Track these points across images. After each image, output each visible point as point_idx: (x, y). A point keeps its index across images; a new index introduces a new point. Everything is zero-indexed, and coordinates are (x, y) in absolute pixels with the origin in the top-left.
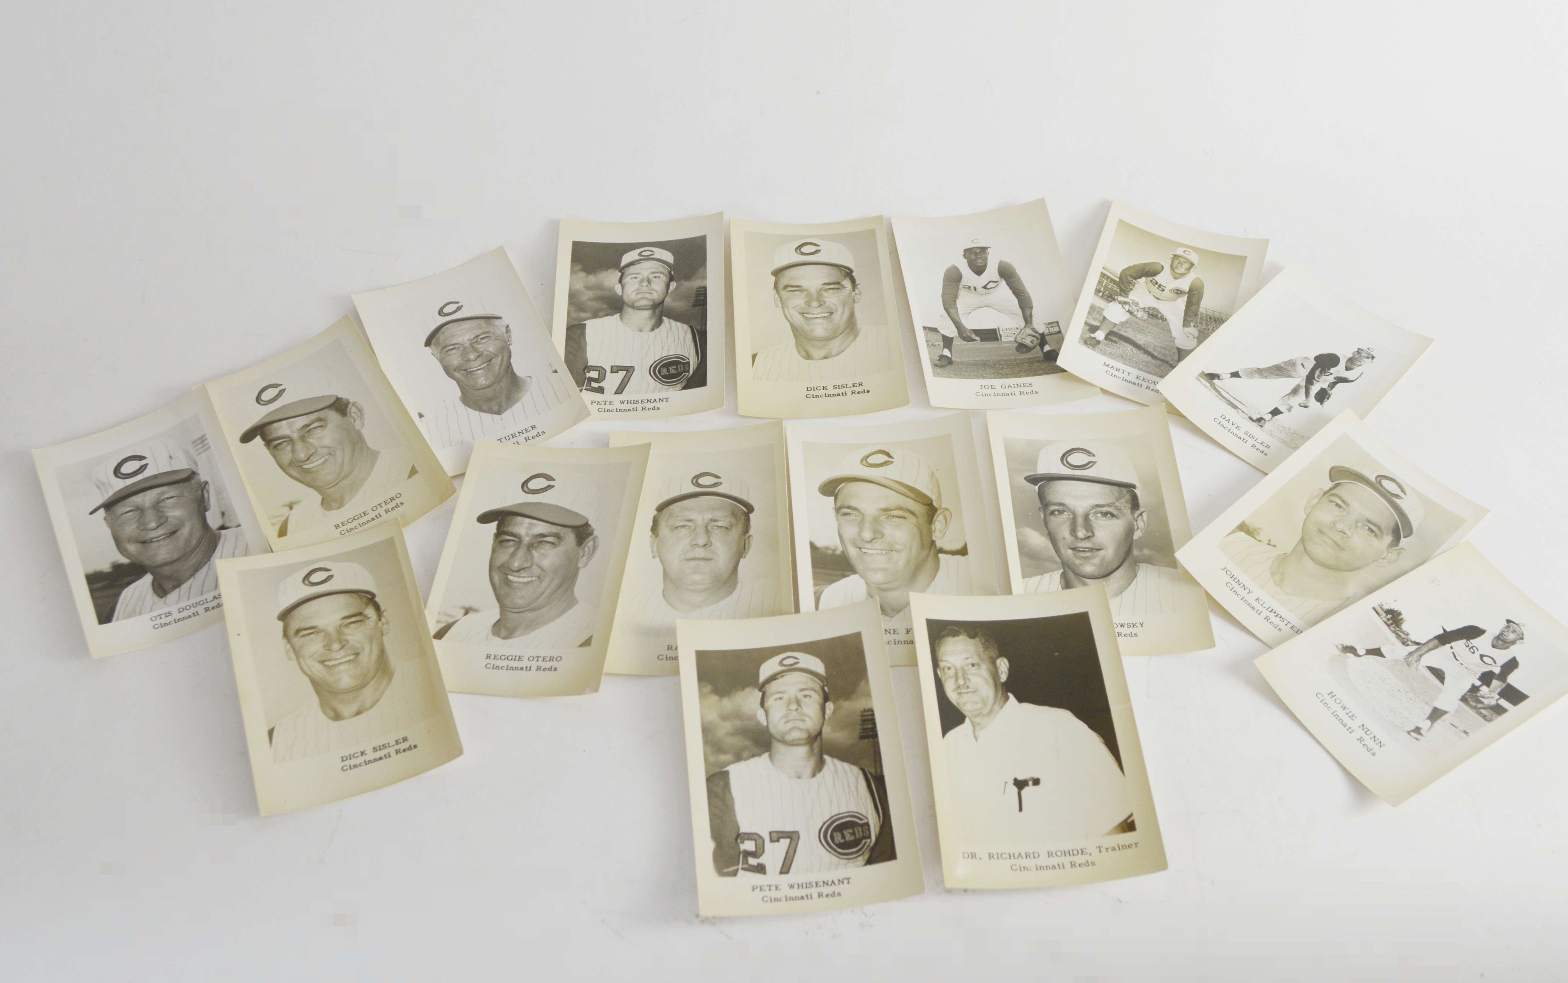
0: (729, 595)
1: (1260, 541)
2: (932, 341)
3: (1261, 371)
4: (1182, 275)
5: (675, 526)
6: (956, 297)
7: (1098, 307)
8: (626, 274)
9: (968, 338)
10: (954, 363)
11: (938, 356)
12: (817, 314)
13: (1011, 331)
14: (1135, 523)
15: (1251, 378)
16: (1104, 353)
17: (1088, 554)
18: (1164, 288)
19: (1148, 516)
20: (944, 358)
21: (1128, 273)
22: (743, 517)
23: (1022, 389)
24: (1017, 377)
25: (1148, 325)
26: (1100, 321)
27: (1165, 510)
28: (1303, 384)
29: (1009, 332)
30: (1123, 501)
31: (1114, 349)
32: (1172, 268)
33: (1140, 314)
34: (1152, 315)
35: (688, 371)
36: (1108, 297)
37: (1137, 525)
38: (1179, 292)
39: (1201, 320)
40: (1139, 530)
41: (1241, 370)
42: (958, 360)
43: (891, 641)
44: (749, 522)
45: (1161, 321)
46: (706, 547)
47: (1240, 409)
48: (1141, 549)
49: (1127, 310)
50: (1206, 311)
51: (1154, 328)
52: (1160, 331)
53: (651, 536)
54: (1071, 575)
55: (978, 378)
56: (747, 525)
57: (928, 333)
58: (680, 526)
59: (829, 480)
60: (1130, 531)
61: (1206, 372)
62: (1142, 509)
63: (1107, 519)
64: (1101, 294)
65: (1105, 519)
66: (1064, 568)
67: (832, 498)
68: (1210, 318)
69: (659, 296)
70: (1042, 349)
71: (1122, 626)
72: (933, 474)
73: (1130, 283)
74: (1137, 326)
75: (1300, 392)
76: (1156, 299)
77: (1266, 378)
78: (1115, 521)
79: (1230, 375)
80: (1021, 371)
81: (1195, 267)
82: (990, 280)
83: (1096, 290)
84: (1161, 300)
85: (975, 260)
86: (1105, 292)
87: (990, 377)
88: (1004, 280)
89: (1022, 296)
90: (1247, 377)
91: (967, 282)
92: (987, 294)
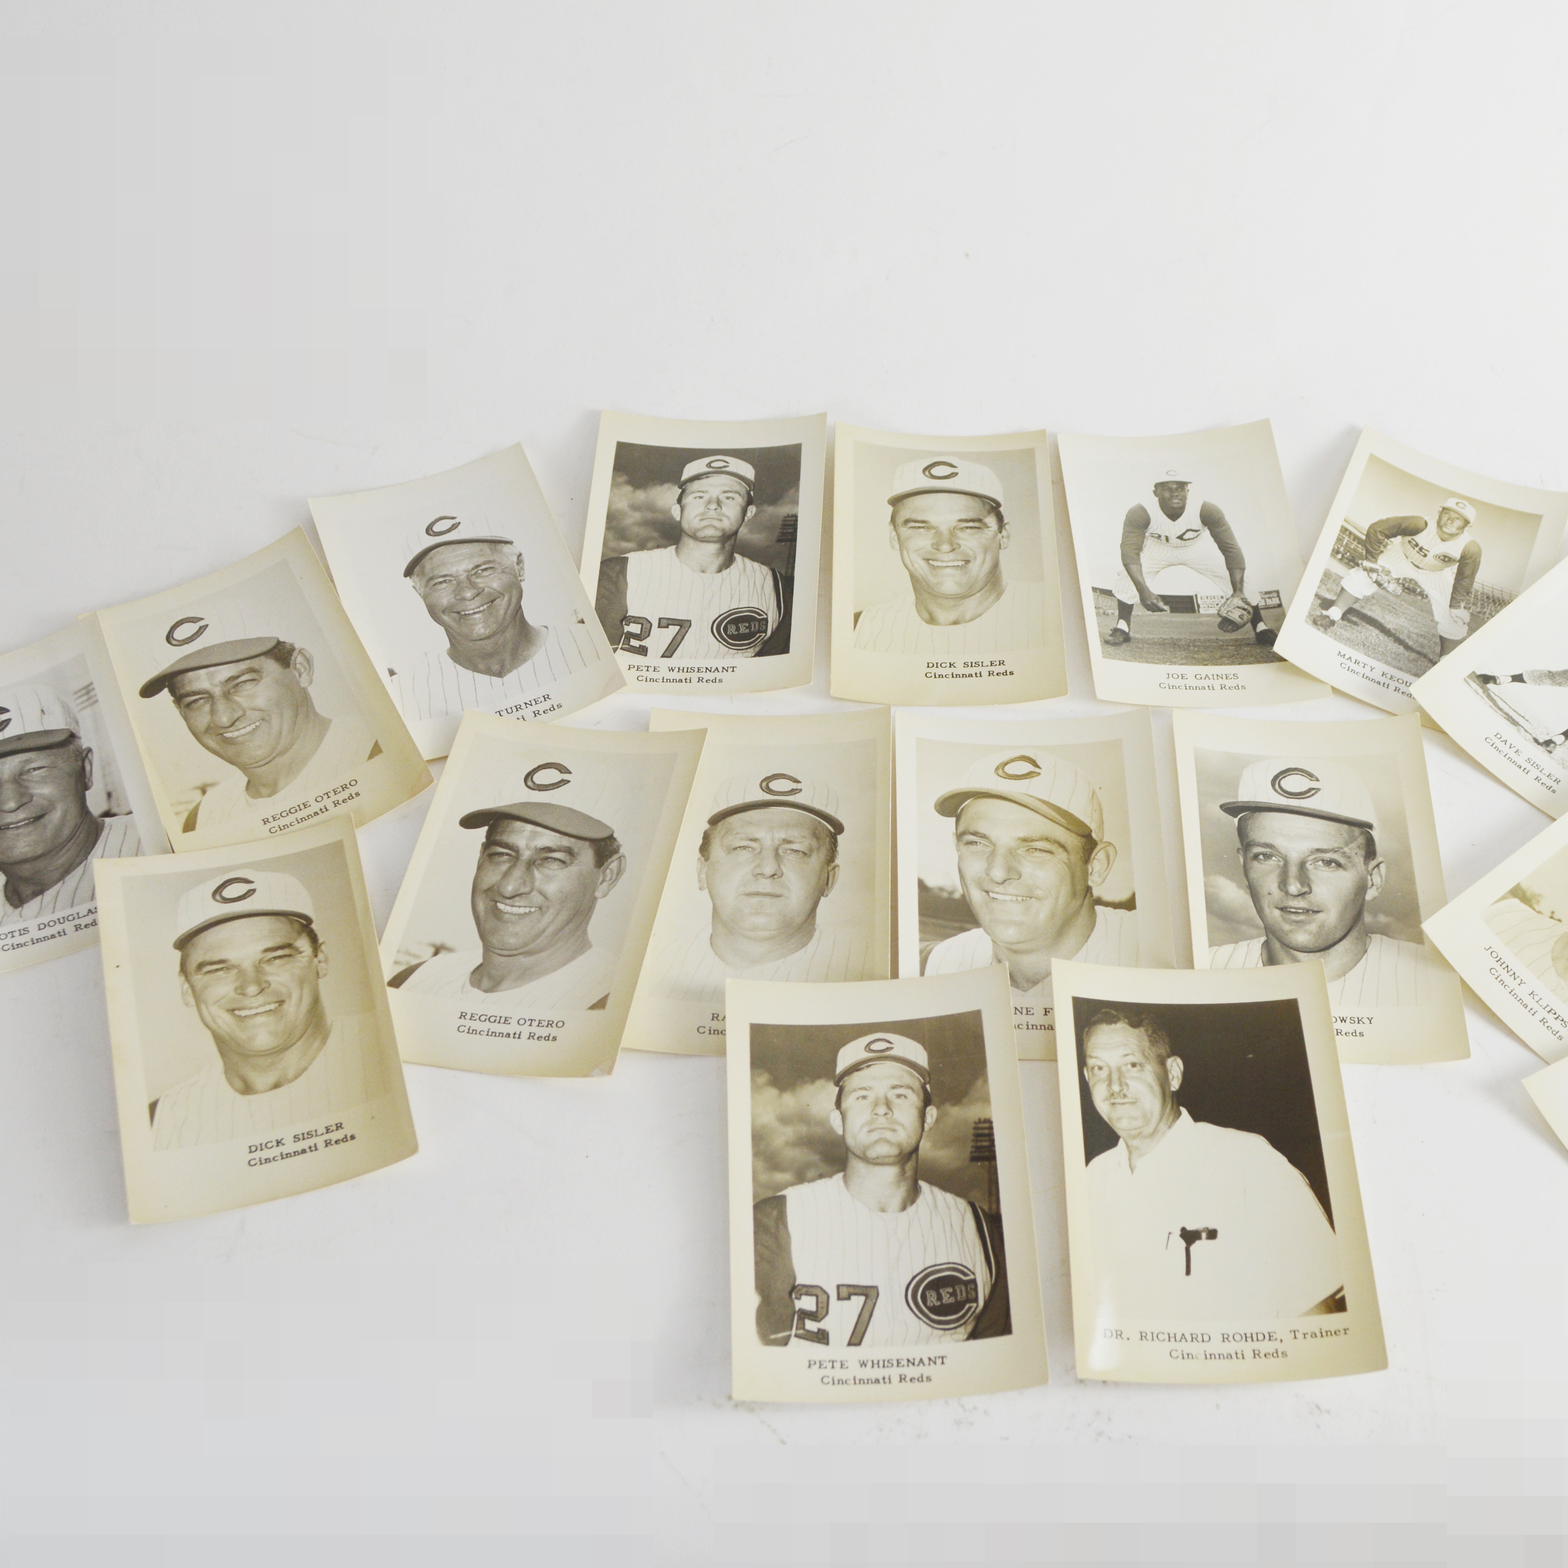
0: (803, 947)
1: (1539, 912)
2: (1105, 608)
3: (1553, 676)
4: (1452, 536)
5: (733, 847)
6: (1140, 548)
7: (1335, 574)
8: (687, 491)
9: (1154, 607)
10: (1132, 641)
11: (1111, 630)
12: (947, 562)
13: (1213, 600)
14: (1369, 877)
15: (1539, 685)
16: (1339, 638)
17: (1302, 917)
18: (1426, 552)
19: (1388, 868)
20: (1118, 633)
21: (1378, 529)
22: (828, 840)
23: (1224, 682)
24: (1217, 665)
25: (1403, 603)
26: (1336, 594)
27: (1411, 863)
29: (1211, 601)
30: (1354, 845)
31: (1353, 633)
32: (1440, 526)
33: (1391, 587)
34: (1408, 589)
35: (765, 631)
36: (1350, 560)
37: (1372, 880)
38: (1447, 559)
39: (1475, 600)
40: (1374, 887)
41: (1526, 672)
42: (1138, 636)
43: (1022, 1025)
44: (836, 847)
45: (1420, 598)
46: (774, 879)
47: (1523, 727)
48: (1375, 914)
49: (1374, 580)
50: (1483, 588)
51: (1409, 607)
52: (1419, 612)
53: (699, 859)
54: (1277, 945)
55: (1165, 663)
56: (833, 851)
57: (1098, 597)
58: (740, 847)
59: (950, 794)
60: (1361, 889)
61: (1479, 673)
62: (1379, 859)
63: (1330, 869)
64: (1339, 556)
65: (1327, 869)
66: (1267, 936)
67: (954, 819)
68: (1488, 598)
69: (731, 525)
70: (1255, 627)
71: (1343, 1020)
72: (1094, 793)
73: (1381, 543)
74: (1387, 603)
76: (1414, 567)
77: (1560, 686)
78: (1341, 872)
79: (1510, 679)
80: (1224, 656)
81: (1471, 526)
82: (1188, 528)
83: (1333, 550)
84: (1422, 569)
85: (1170, 499)
86: (1346, 553)
87: (1180, 662)
88: (1208, 528)
89: (1231, 552)
90: (1534, 683)
91: (1157, 528)
92: (1183, 547)
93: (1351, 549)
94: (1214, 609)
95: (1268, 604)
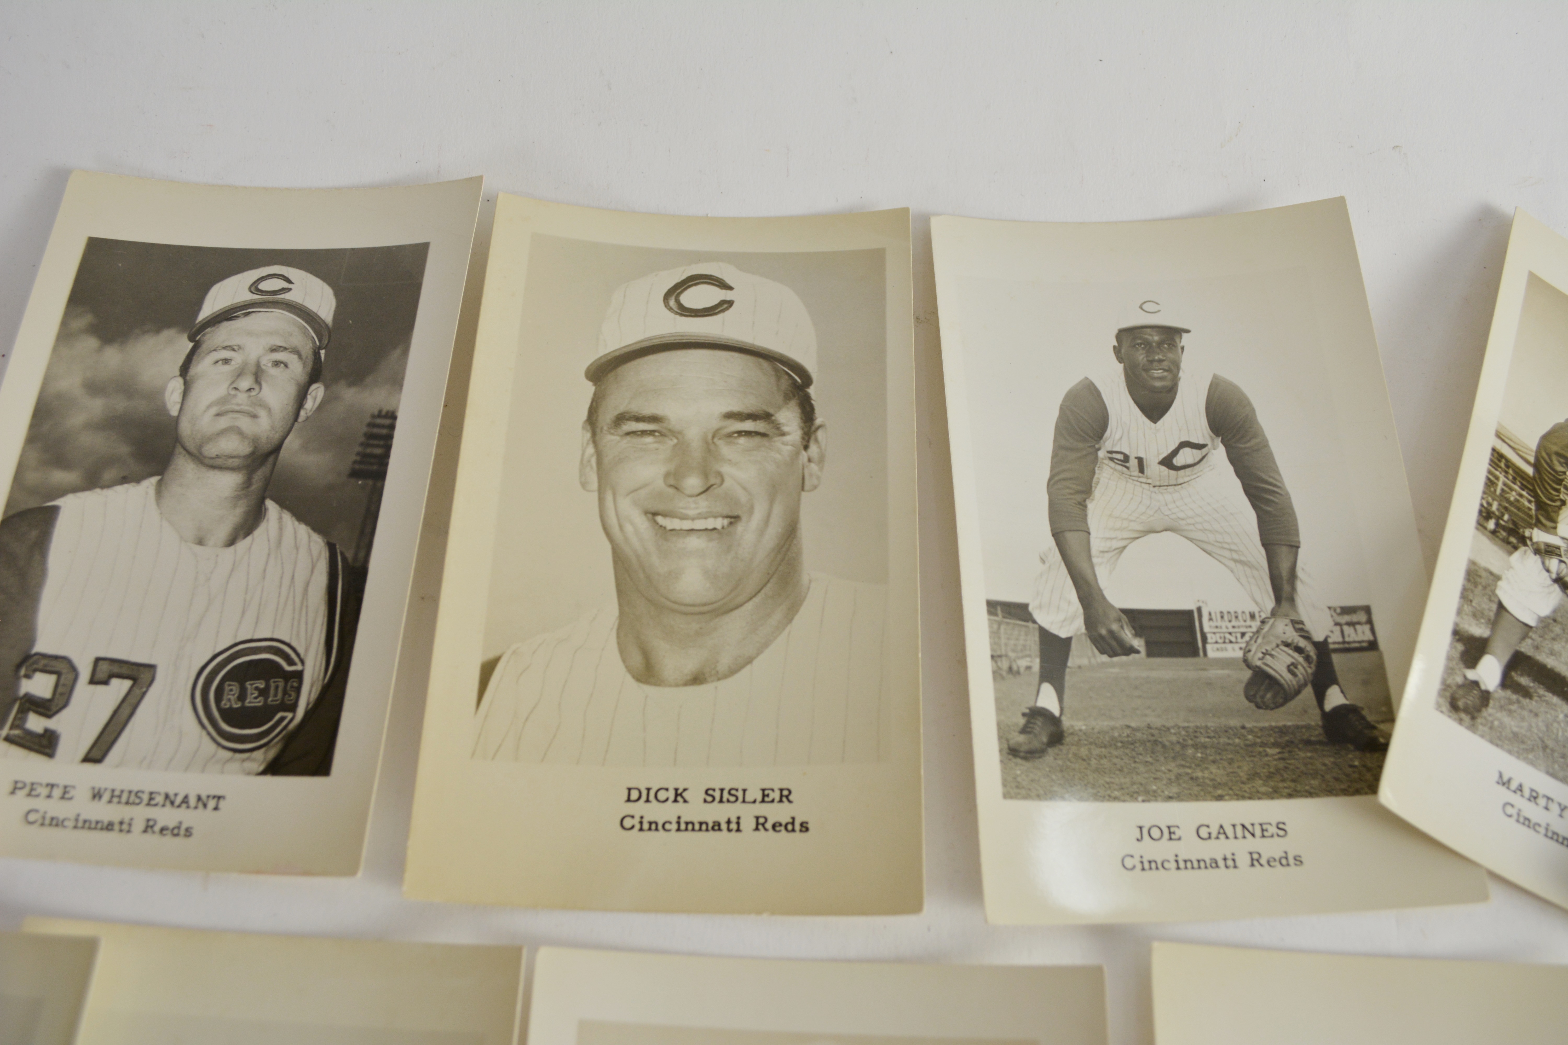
2: (1012, 655)
6: (1086, 490)
7: (1486, 570)
8: (204, 347)
9: (1114, 643)
10: (1068, 740)
11: (1024, 715)
12: (693, 519)
13: (1234, 623)
16: (1498, 738)
20: (1039, 722)
21: (1555, 448)
23: (1257, 845)
24: (1243, 798)
26: (1489, 620)
29: (1230, 625)
31: (1523, 719)
35: (293, 708)
36: (1509, 532)
42: (1079, 725)
49: (1554, 576)
55: (1133, 796)
57: (999, 624)
64: (1491, 525)
69: (273, 428)
70: (1320, 697)
73: (1560, 485)
80: (1256, 775)
82: (1183, 439)
83: (1480, 512)
85: (1147, 370)
86: (1503, 515)
87: (1166, 793)
88: (1222, 442)
89: (1269, 502)
91: (1121, 438)
92: (1173, 487)
93: (1511, 503)
94: (1237, 646)
95: (1347, 639)
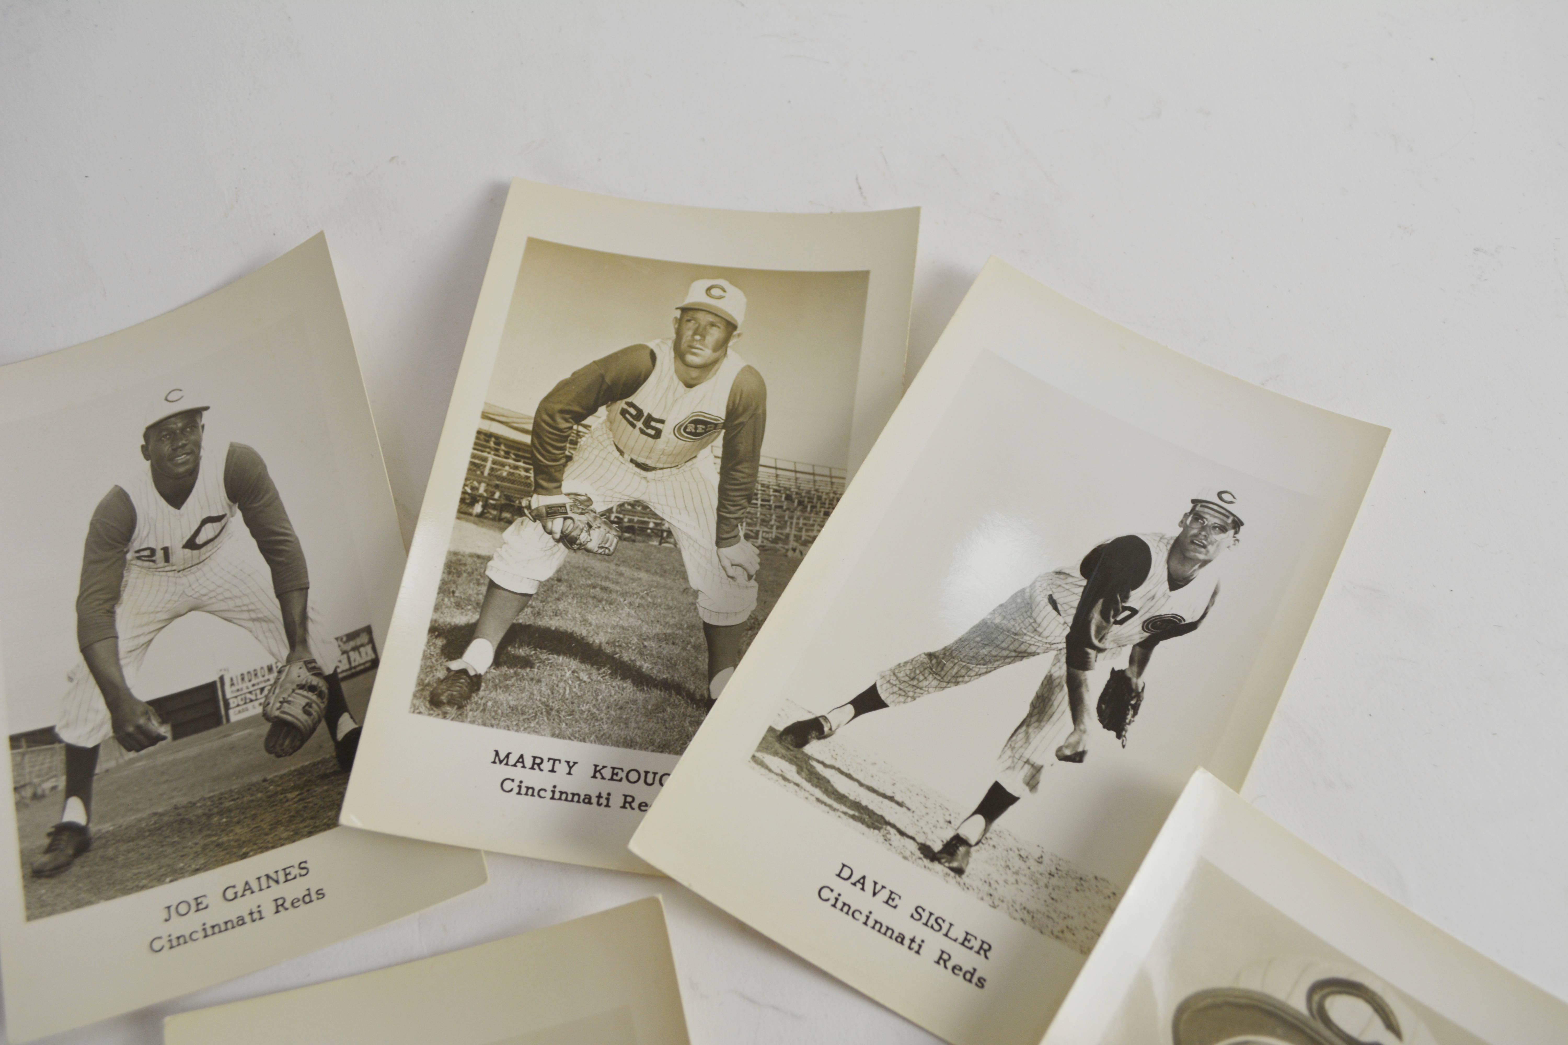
2: (36, 781)
3: (939, 663)
4: (707, 368)
6: (115, 597)
7: (472, 556)
9: (141, 737)
10: (94, 845)
11: (49, 835)
13: (254, 681)
15: (914, 698)
16: (492, 718)
18: (659, 426)
20: (65, 837)
21: (559, 407)
23: (277, 891)
24: (267, 849)
25: (622, 569)
28: (1061, 671)
29: (250, 684)
31: (522, 690)
32: (679, 354)
33: (595, 539)
34: (630, 529)
36: (501, 508)
38: (701, 428)
39: (765, 511)
41: (884, 678)
42: (107, 827)
45: (655, 543)
47: (893, 826)
49: (558, 536)
50: (777, 476)
51: (636, 574)
52: (657, 578)
55: (160, 880)
57: (23, 755)
61: (781, 727)
68: (789, 498)
70: (333, 728)
73: (564, 439)
74: (589, 582)
75: (1056, 704)
76: (638, 470)
79: (851, 709)
80: (279, 823)
81: (739, 335)
82: (204, 516)
83: (462, 500)
84: (654, 469)
85: (171, 460)
86: (493, 493)
87: (193, 867)
88: (240, 508)
89: (280, 553)
90: (902, 699)
91: (148, 535)
92: (196, 566)
93: (503, 479)
94: (256, 703)
95: (353, 665)
